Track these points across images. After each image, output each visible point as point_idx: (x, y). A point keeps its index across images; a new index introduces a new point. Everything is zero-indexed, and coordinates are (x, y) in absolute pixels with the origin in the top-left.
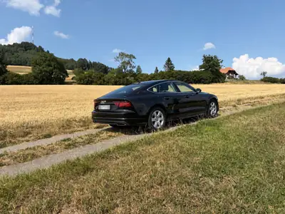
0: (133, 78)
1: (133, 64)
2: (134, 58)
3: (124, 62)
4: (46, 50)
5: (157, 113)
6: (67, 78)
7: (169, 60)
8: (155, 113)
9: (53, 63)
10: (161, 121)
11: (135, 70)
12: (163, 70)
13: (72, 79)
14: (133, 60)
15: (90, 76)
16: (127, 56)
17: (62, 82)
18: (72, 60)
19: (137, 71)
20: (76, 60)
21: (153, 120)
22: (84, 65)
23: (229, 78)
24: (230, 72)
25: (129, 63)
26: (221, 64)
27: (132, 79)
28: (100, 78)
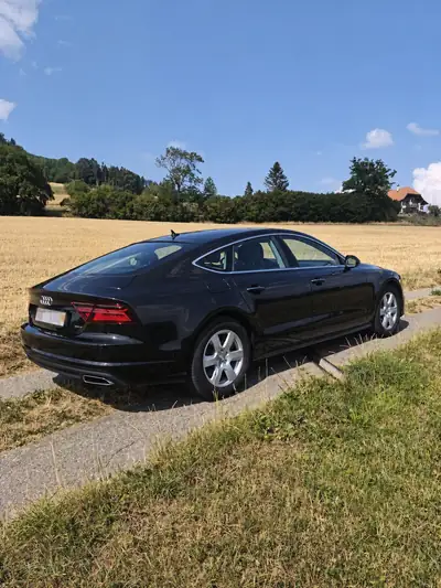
0: (195, 205)
1: (197, 175)
2: (200, 160)
3: (178, 169)
4: (8, 138)
5: (222, 338)
6: (49, 202)
7: (277, 168)
8: (215, 339)
9: (19, 168)
10: (233, 364)
11: (201, 188)
12: (264, 189)
13: (62, 204)
14: (198, 165)
15: (101, 199)
16: (183, 155)
17: (39, 210)
18: (65, 160)
19: (207, 189)
20: (74, 160)
21: (208, 361)
22: (90, 172)
23: (406, 211)
24: (410, 196)
25: (187, 172)
26: (390, 180)
27: (193, 207)
28: (124, 205)
